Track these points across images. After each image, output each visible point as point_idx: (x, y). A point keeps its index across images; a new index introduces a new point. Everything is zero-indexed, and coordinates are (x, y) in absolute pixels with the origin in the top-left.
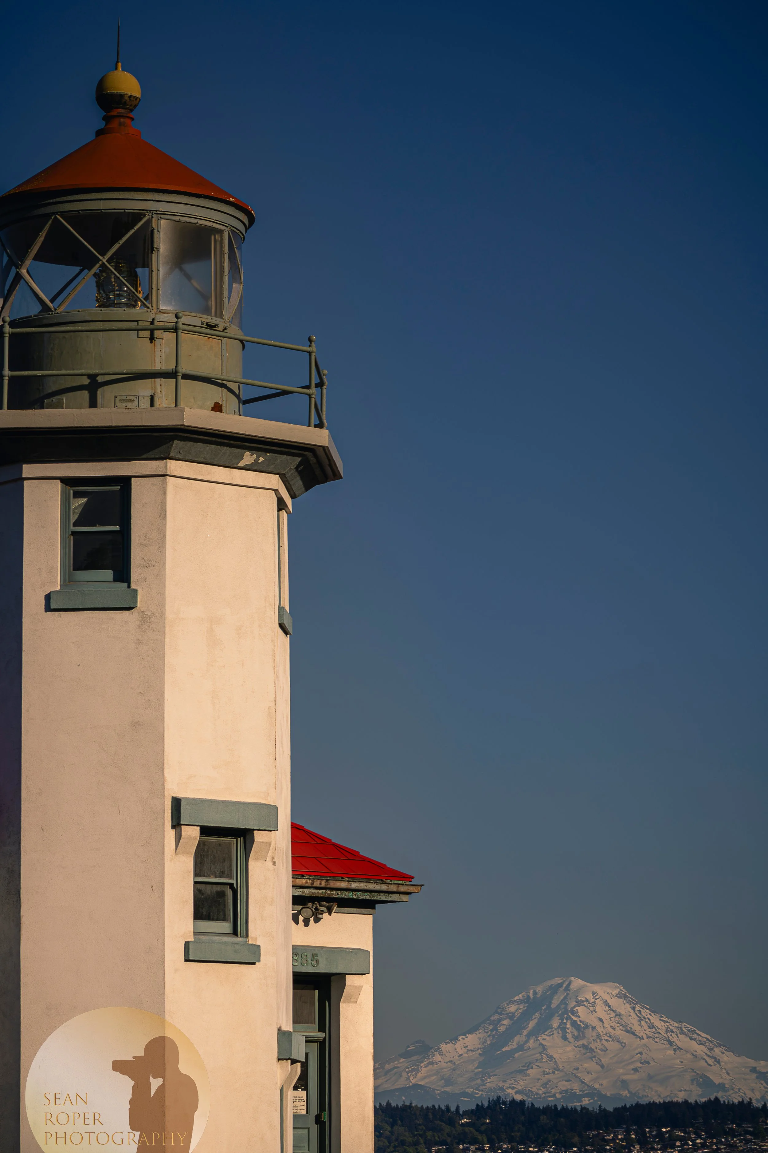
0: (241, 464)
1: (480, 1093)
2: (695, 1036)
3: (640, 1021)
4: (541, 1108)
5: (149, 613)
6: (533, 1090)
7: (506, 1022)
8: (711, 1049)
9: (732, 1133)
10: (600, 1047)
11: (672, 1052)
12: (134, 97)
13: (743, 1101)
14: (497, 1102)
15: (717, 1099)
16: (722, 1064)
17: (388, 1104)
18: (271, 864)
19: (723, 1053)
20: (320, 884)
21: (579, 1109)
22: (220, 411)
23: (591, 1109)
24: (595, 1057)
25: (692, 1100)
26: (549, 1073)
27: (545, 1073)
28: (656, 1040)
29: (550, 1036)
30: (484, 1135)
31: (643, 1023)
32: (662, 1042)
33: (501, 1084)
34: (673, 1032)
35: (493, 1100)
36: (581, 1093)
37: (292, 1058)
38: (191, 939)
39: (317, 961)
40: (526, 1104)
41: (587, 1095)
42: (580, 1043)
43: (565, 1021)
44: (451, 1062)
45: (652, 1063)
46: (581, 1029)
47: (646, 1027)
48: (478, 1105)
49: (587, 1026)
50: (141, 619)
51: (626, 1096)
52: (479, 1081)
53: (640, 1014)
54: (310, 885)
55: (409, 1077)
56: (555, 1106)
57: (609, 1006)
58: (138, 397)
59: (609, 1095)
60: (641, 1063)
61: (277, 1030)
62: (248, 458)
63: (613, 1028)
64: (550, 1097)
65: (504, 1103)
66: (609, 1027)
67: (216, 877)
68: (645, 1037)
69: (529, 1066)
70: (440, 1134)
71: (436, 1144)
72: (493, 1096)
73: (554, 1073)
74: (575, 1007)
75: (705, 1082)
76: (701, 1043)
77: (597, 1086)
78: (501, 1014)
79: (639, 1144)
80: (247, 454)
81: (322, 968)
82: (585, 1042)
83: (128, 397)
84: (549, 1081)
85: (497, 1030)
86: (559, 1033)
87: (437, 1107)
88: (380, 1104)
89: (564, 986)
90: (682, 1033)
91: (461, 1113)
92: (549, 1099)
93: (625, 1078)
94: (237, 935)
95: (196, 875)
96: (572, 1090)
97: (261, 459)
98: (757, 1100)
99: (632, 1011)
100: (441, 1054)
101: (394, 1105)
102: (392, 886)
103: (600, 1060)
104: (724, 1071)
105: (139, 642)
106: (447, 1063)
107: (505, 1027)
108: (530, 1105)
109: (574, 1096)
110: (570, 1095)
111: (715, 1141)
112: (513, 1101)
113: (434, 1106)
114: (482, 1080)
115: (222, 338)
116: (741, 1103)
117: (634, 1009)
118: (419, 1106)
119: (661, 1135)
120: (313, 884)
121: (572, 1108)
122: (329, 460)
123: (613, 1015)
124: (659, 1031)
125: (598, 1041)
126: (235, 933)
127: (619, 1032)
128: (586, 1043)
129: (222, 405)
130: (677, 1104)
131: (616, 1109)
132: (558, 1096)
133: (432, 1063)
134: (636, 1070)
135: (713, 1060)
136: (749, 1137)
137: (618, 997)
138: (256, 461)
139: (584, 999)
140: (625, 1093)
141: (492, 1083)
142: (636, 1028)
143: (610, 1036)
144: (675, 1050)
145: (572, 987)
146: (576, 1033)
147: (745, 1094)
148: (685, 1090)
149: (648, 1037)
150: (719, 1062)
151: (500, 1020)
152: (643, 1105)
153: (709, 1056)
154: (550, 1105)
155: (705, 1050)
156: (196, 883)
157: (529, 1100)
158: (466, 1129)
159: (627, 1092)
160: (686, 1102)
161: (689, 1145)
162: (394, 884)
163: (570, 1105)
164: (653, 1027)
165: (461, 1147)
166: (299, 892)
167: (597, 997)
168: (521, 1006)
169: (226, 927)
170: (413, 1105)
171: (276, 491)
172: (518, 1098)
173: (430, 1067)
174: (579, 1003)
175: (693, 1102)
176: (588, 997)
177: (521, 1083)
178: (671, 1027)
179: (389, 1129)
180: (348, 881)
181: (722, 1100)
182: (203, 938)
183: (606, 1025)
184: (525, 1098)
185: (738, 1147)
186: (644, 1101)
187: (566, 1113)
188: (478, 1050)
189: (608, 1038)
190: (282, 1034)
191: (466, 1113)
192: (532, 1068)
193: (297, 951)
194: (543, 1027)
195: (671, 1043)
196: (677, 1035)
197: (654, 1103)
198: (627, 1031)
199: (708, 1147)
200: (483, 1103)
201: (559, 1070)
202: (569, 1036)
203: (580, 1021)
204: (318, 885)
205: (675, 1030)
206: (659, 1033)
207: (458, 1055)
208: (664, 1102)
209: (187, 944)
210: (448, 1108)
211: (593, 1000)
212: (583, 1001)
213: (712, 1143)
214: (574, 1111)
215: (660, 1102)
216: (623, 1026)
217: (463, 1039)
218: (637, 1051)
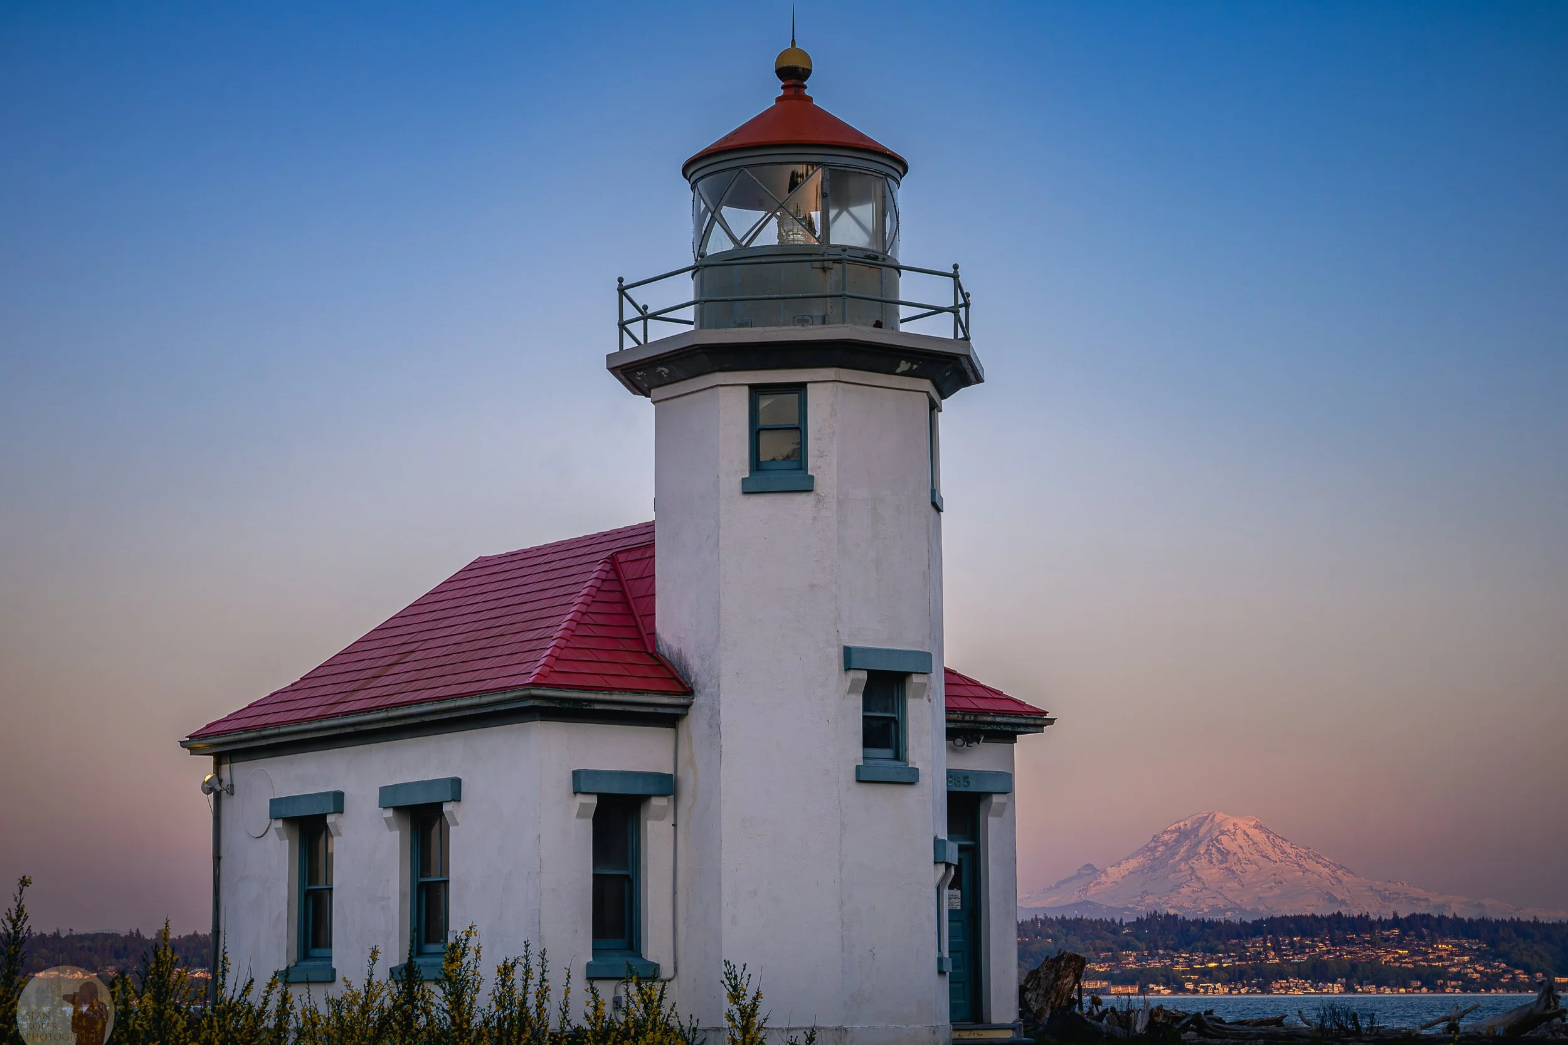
0: (899, 370)
1: (1140, 908)
2: (1320, 860)
3: (1274, 847)
4: (1191, 921)
5: (823, 495)
6: (1184, 905)
7: (1161, 849)
8: (1333, 872)
9: (1351, 942)
10: (1241, 869)
11: (1302, 874)
12: (807, 69)
13: (1361, 915)
14: (1154, 915)
15: (1339, 913)
16: (1344, 883)
17: (1063, 918)
18: (927, 701)
19: (1344, 875)
20: (970, 718)
21: (1223, 921)
22: (881, 327)
23: (1233, 921)
24: (1236, 878)
25: (1318, 914)
26: (1198, 892)
27: (1194, 892)
28: (1287, 863)
29: (1197, 860)
30: (1144, 943)
31: (1276, 850)
32: (1293, 865)
33: (1157, 900)
34: (1301, 857)
35: (1151, 914)
36: (1225, 908)
37: (946, 861)
38: (861, 763)
39: (968, 782)
40: (1179, 917)
41: (1230, 910)
42: (1224, 866)
43: (1210, 848)
44: (1115, 882)
45: (1285, 883)
46: (1225, 854)
47: (1278, 852)
48: (1138, 918)
49: (1229, 853)
50: (816, 500)
51: (1263, 911)
52: (1139, 898)
53: (1274, 842)
54: (961, 719)
55: (1080, 896)
56: (1203, 919)
57: (1248, 836)
58: (812, 317)
59: (1248, 910)
60: (1275, 883)
61: (933, 839)
62: (904, 366)
63: (1251, 854)
64: (1199, 911)
65: (1160, 916)
66: (1248, 853)
67: (881, 712)
68: (1278, 861)
69: (1180, 886)
70: (1106, 942)
71: (1103, 950)
72: (1151, 910)
73: (1201, 891)
74: (1219, 835)
75: (1332, 899)
76: (1325, 866)
77: (1238, 902)
78: (1156, 842)
79: (1274, 951)
80: (903, 362)
81: (973, 788)
82: (1228, 865)
83: (805, 317)
84: (1198, 898)
85: (1154, 855)
86: (1205, 858)
87: (1104, 920)
88: (1056, 917)
89: (1210, 818)
90: (1310, 857)
91: (1124, 924)
92: (1198, 913)
93: (1261, 895)
94: (899, 761)
95: (865, 709)
96: (1217, 905)
97: (915, 367)
98: (1374, 914)
99: (1267, 840)
100: (1107, 875)
101: (1068, 918)
102: (1030, 720)
103: (1241, 881)
104: (1345, 889)
105: (815, 519)
106: (1112, 883)
107: (1160, 853)
108: (1182, 918)
109: (1218, 910)
110: (1216, 909)
111: (1338, 948)
112: (1168, 915)
113: (1101, 919)
114: (1142, 898)
115: (881, 267)
116: (1360, 917)
117: (1268, 837)
118: (1089, 919)
119: (1292, 944)
120: (963, 718)
121: (1217, 921)
122: (972, 367)
123: (1251, 843)
124: (1290, 856)
125: (1239, 864)
126: (897, 757)
127: (1257, 856)
128: (1228, 867)
129: (882, 323)
130: (1306, 917)
131: (1254, 922)
132: (1206, 910)
133: (1099, 883)
134: (1271, 888)
135: (1336, 880)
136: (1367, 945)
137: (1255, 828)
138: (911, 368)
139: (1226, 830)
140: (1262, 908)
141: (1150, 900)
142: (1270, 852)
143: (1249, 861)
144: (1303, 872)
145: (1215, 819)
146: (1220, 858)
147: (1363, 908)
148: (1313, 905)
149: (1281, 861)
150: (1341, 882)
151: (1156, 847)
152: (1277, 918)
153: (1333, 877)
154: (1199, 918)
155: (1329, 872)
156: (864, 717)
157: (1180, 914)
158: (1129, 938)
159: (1263, 906)
160: (1313, 916)
161: (1316, 951)
162: (1032, 718)
163: (1215, 918)
164: (1285, 853)
165: (1124, 953)
166: (951, 726)
167: (1237, 828)
168: (1174, 835)
169: (888, 753)
170: (1084, 918)
171: (928, 393)
172: (1172, 912)
173: (1097, 887)
174: (1222, 833)
175: (1319, 915)
176: (1229, 827)
177: (1175, 899)
178: (1300, 853)
179: (1064, 938)
180: (992, 716)
181: (1343, 914)
182: (871, 762)
183: (1245, 851)
184: (1177, 912)
185: (1358, 953)
186: (1278, 915)
187: (1212, 925)
188: (1137, 872)
189: (1247, 862)
190: (937, 841)
191: (1128, 925)
192: (1183, 887)
193: (951, 775)
194: (1192, 853)
195: (1300, 866)
196: (1305, 859)
197: (1286, 917)
198: (1264, 857)
199: (1332, 954)
200: (1143, 917)
201: (1206, 889)
202: (1214, 860)
203: (1223, 848)
204: (968, 719)
205: (1303, 855)
206: (1290, 857)
207: (1121, 876)
208: (1295, 916)
209: (858, 767)
210: (1113, 921)
211: (1234, 830)
212: (1226, 831)
213: (1336, 951)
214: (1218, 923)
215: (1291, 916)
216: (1260, 853)
217: (1125, 863)
218: (1272, 872)
